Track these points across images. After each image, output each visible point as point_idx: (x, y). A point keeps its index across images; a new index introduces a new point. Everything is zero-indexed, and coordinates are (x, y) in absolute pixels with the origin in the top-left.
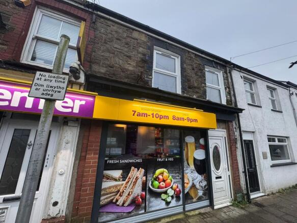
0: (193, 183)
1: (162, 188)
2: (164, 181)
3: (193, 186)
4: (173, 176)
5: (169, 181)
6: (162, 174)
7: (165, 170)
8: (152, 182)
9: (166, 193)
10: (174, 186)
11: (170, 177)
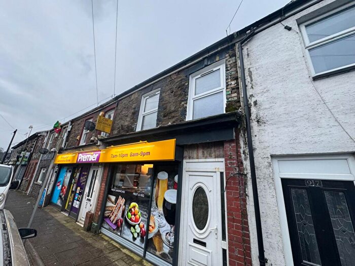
0: (159, 231)
1: (132, 221)
2: (135, 215)
3: (158, 234)
4: (141, 213)
5: (138, 216)
6: (134, 207)
7: (137, 205)
8: (128, 213)
9: (134, 227)
10: (141, 224)
11: (139, 213)
